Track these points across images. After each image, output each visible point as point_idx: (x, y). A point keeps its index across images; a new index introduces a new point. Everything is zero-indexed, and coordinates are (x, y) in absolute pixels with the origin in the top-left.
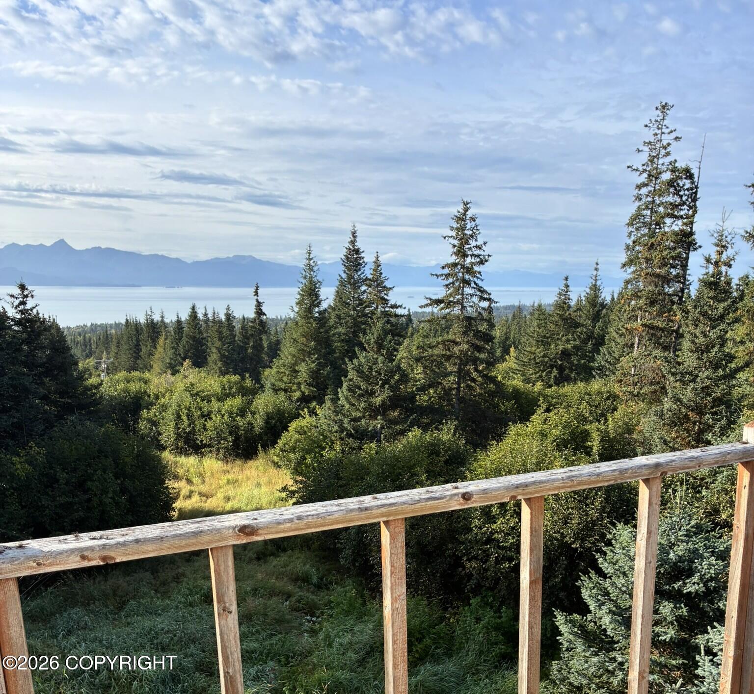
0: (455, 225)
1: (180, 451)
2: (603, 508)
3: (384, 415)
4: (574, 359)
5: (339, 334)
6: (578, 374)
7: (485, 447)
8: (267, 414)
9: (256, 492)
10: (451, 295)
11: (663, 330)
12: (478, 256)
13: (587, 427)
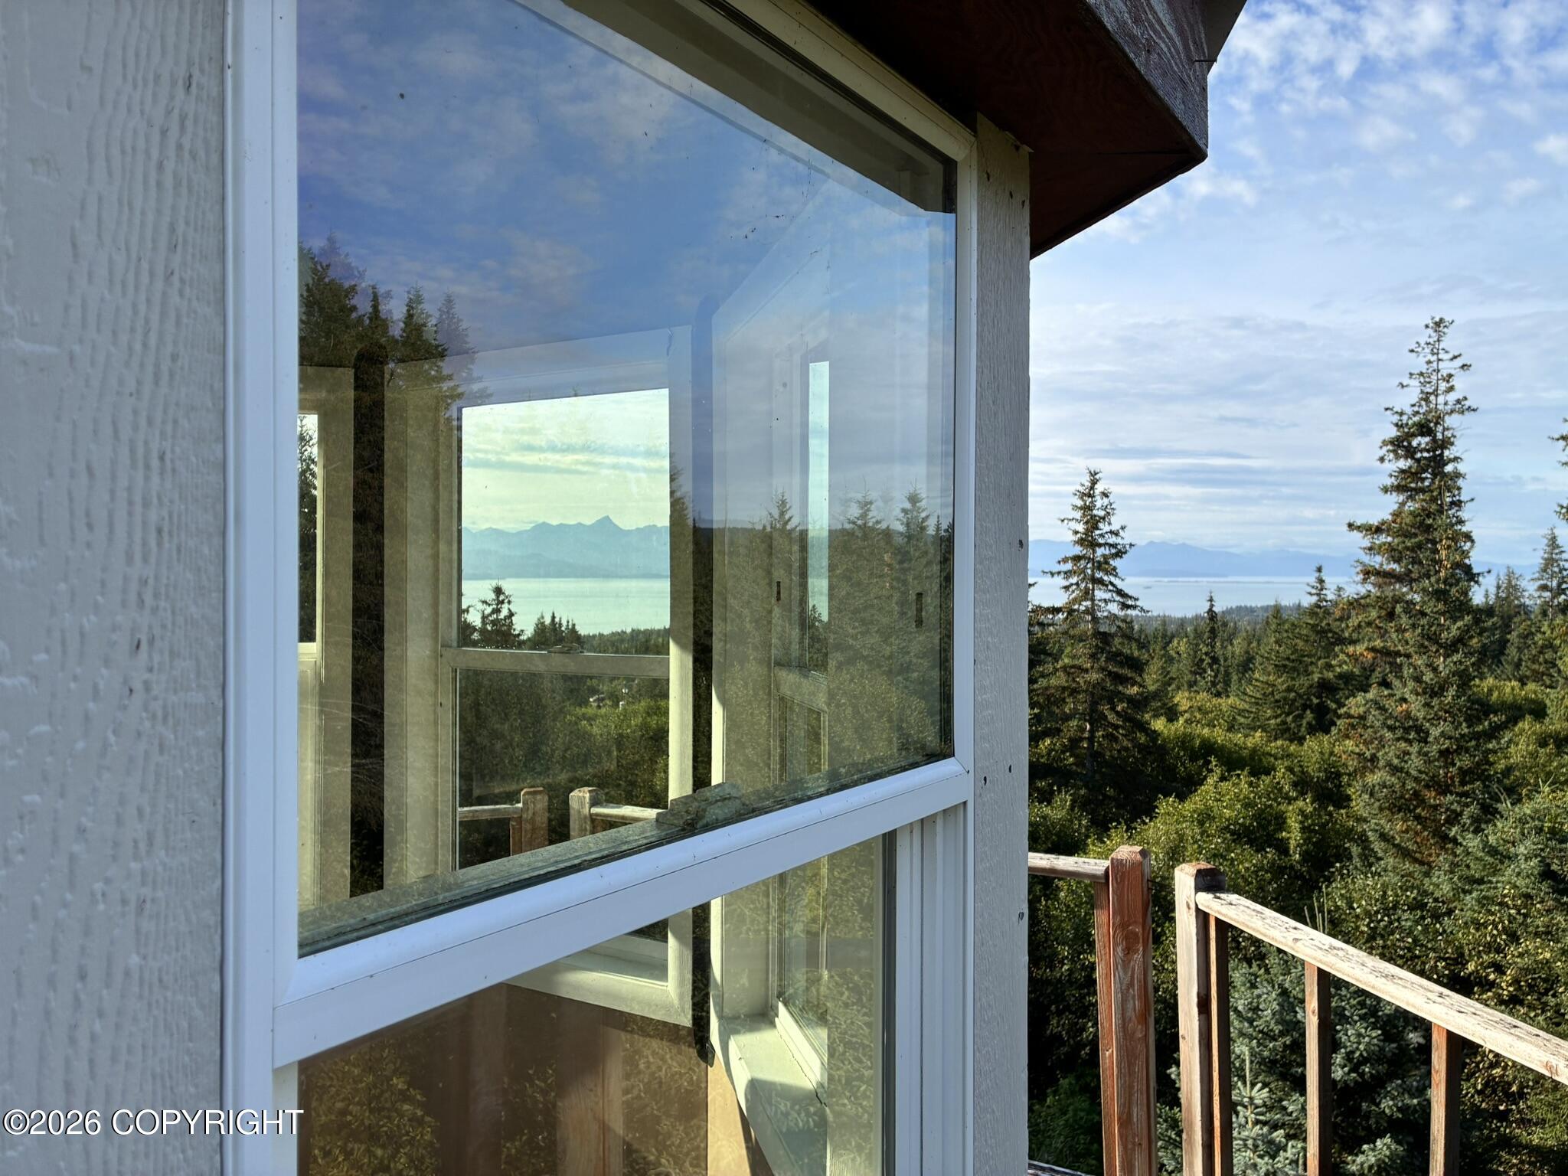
0: (1080, 503)
10: (1074, 601)
12: (1114, 546)
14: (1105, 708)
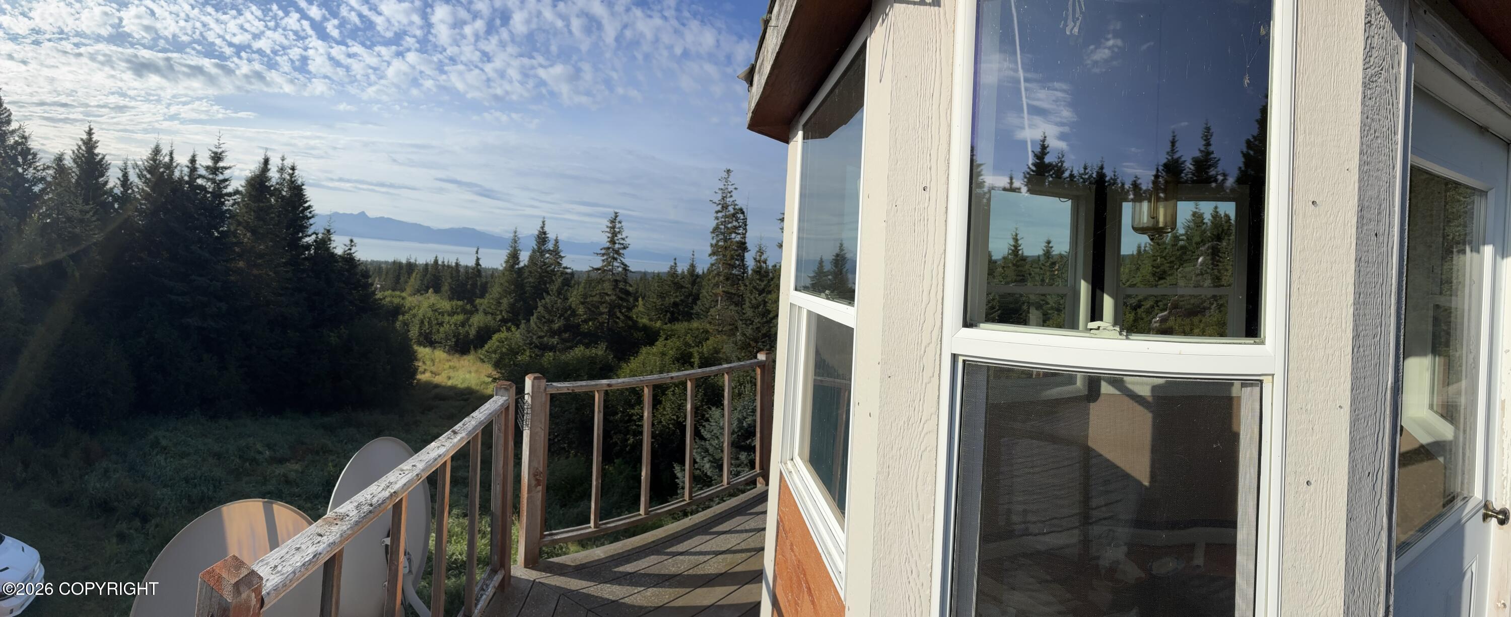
0: (610, 225)
1: (420, 344)
2: (703, 400)
3: (559, 335)
4: (681, 308)
5: (530, 283)
6: (683, 317)
7: (627, 361)
8: (479, 327)
9: (468, 376)
10: (605, 266)
11: (735, 294)
12: (622, 244)
13: (691, 350)
14: (617, 310)
